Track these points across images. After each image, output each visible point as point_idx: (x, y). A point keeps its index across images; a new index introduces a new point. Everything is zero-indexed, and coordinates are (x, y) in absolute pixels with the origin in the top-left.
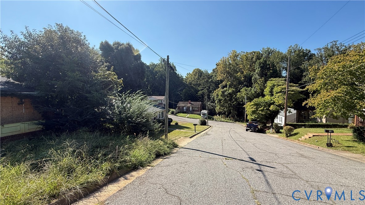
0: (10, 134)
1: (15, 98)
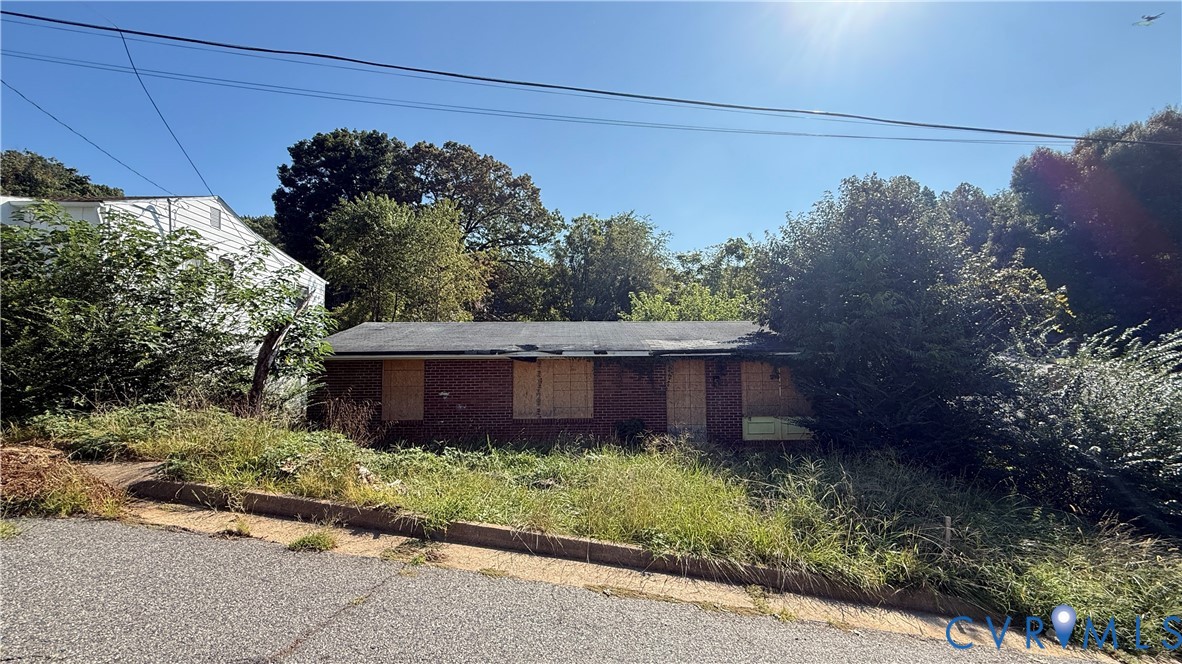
0: (760, 438)
1: (766, 365)
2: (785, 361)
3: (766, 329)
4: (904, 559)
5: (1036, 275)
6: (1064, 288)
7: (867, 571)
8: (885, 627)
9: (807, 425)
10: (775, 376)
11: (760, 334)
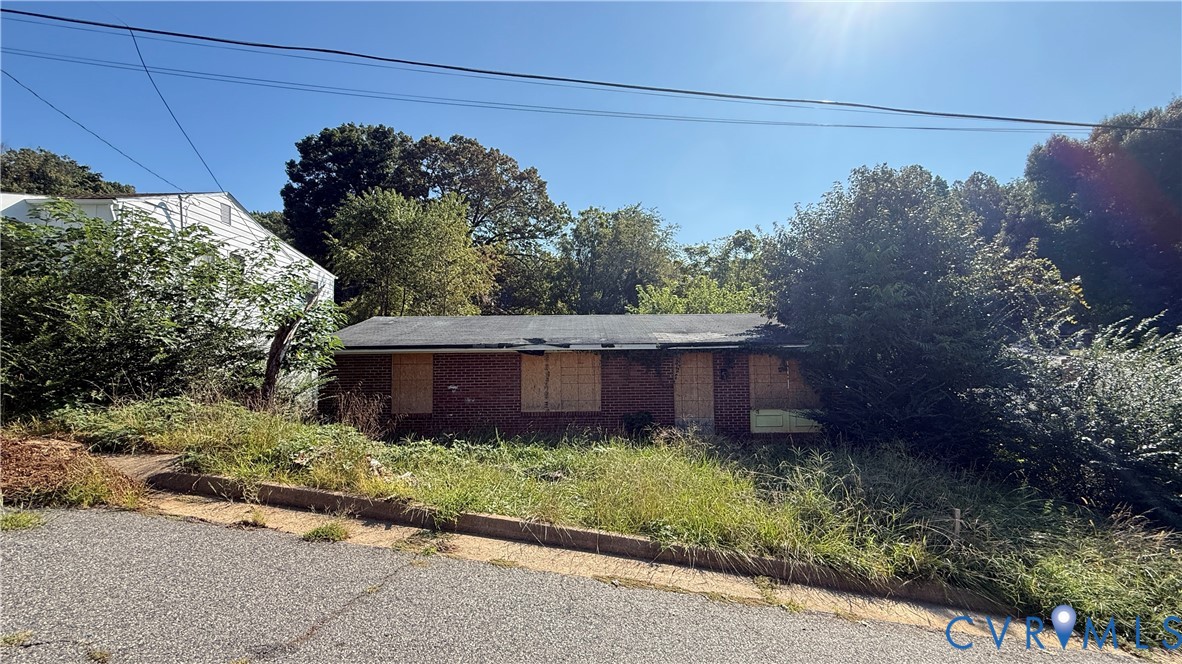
0: (768, 431)
1: (774, 357)
2: (793, 354)
3: (774, 321)
4: (913, 551)
5: (1050, 266)
6: (1078, 278)
7: (875, 563)
8: (893, 618)
9: (816, 417)
10: (783, 369)
11: (768, 327)
